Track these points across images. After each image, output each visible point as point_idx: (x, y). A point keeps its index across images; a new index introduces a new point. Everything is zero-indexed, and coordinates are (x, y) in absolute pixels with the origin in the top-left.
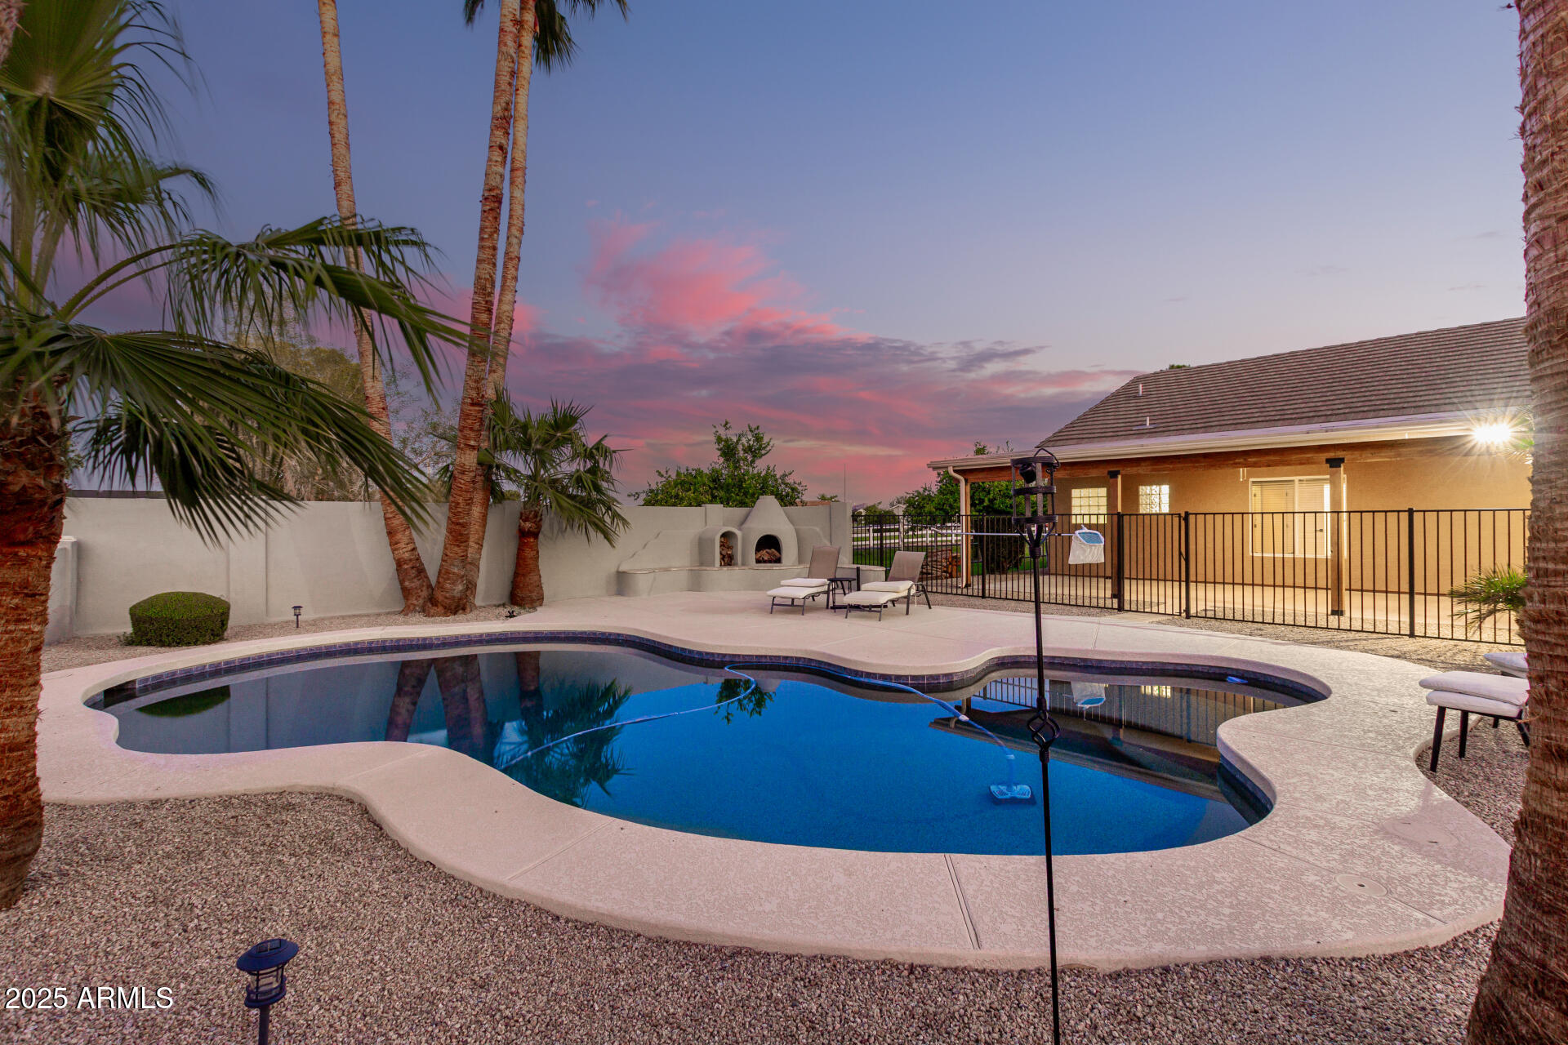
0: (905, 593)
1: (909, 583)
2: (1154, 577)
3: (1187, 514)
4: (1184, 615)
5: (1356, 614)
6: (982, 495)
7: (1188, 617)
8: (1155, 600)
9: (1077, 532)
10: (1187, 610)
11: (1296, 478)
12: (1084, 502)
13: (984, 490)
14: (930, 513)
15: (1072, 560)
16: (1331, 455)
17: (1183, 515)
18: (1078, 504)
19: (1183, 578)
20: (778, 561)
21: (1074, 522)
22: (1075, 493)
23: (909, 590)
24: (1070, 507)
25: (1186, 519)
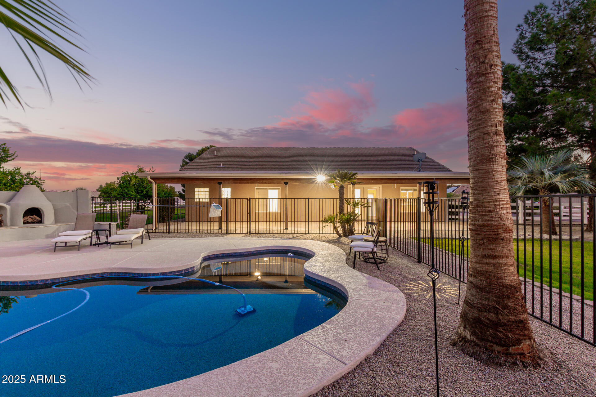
0: (141, 234)
1: (143, 229)
2: (234, 221)
3: (250, 198)
4: (249, 233)
5: (290, 229)
6: (142, 189)
7: (250, 234)
8: (234, 229)
9: (212, 205)
10: (250, 232)
11: (268, 188)
12: (200, 193)
13: (143, 186)
14: (115, 196)
15: (210, 216)
16: (285, 181)
17: (249, 199)
18: (198, 194)
19: (249, 221)
20: (41, 222)
21: (196, 201)
22: (196, 189)
23: (143, 233)
24: (194, 195)
25: (250, 200)
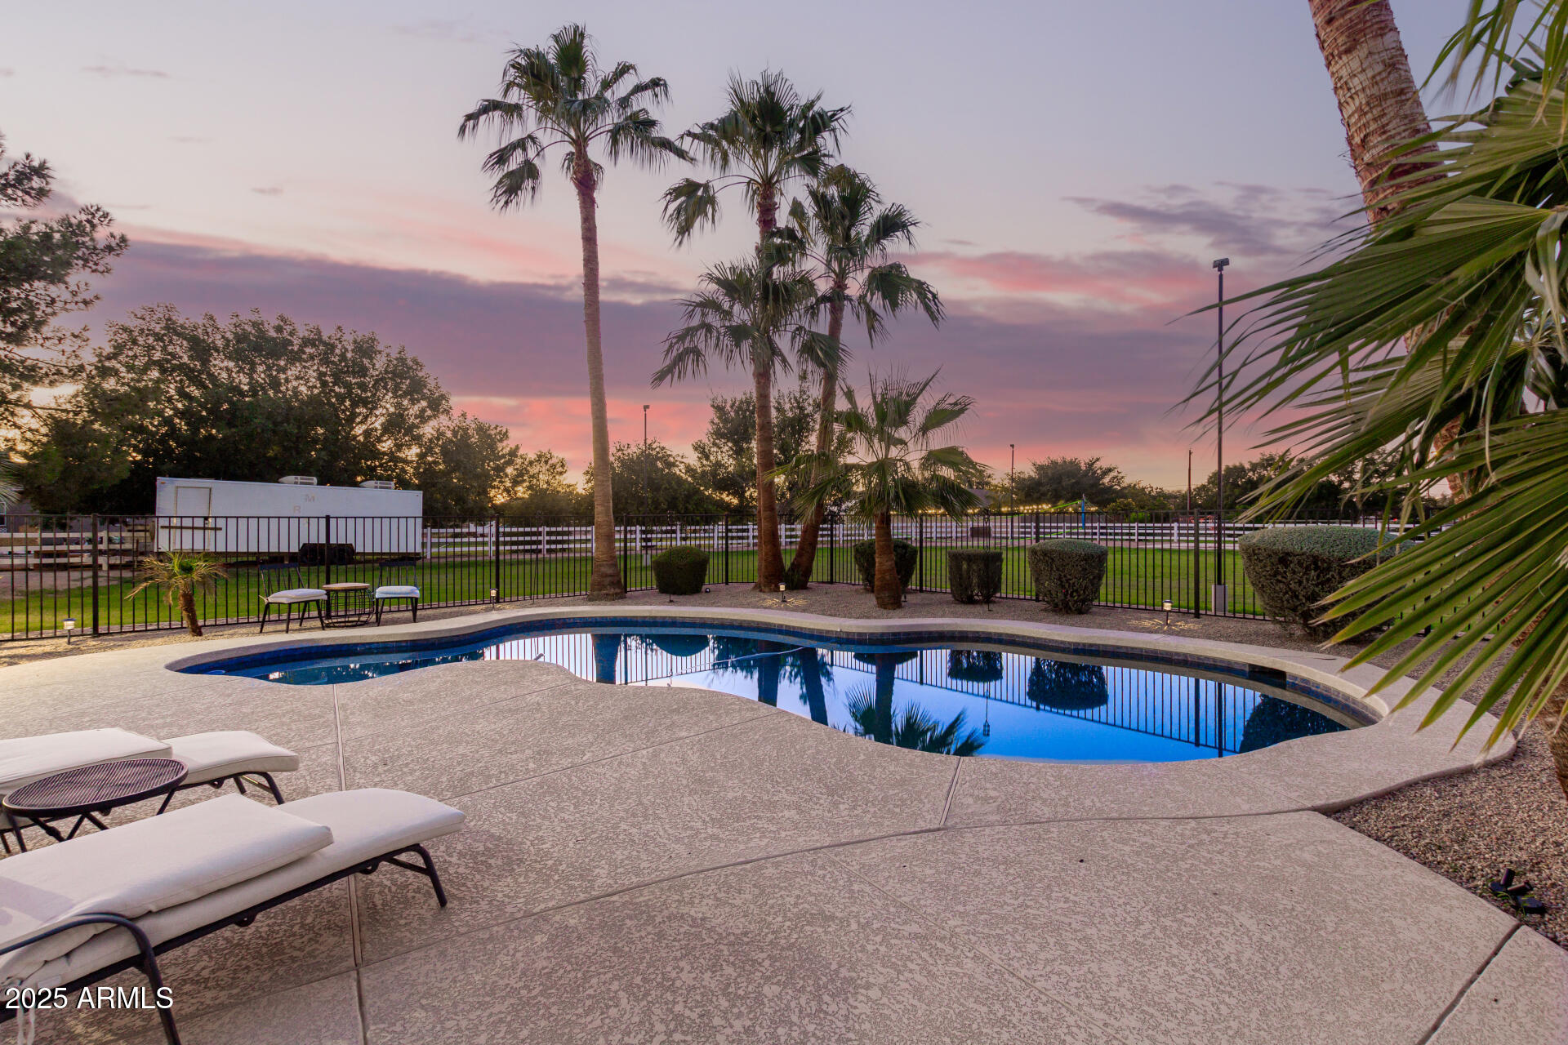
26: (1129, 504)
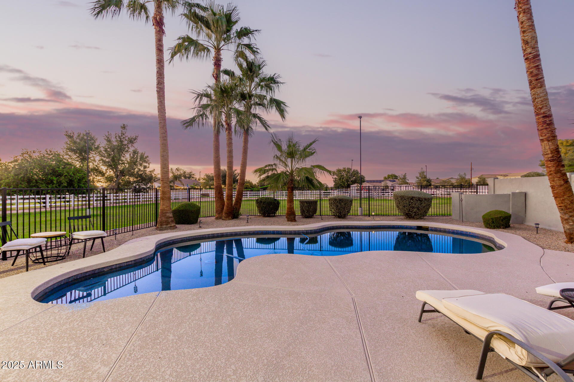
26: (248, 185)
